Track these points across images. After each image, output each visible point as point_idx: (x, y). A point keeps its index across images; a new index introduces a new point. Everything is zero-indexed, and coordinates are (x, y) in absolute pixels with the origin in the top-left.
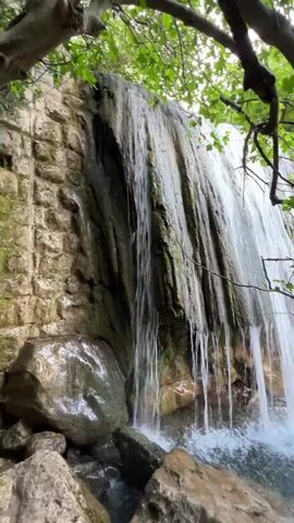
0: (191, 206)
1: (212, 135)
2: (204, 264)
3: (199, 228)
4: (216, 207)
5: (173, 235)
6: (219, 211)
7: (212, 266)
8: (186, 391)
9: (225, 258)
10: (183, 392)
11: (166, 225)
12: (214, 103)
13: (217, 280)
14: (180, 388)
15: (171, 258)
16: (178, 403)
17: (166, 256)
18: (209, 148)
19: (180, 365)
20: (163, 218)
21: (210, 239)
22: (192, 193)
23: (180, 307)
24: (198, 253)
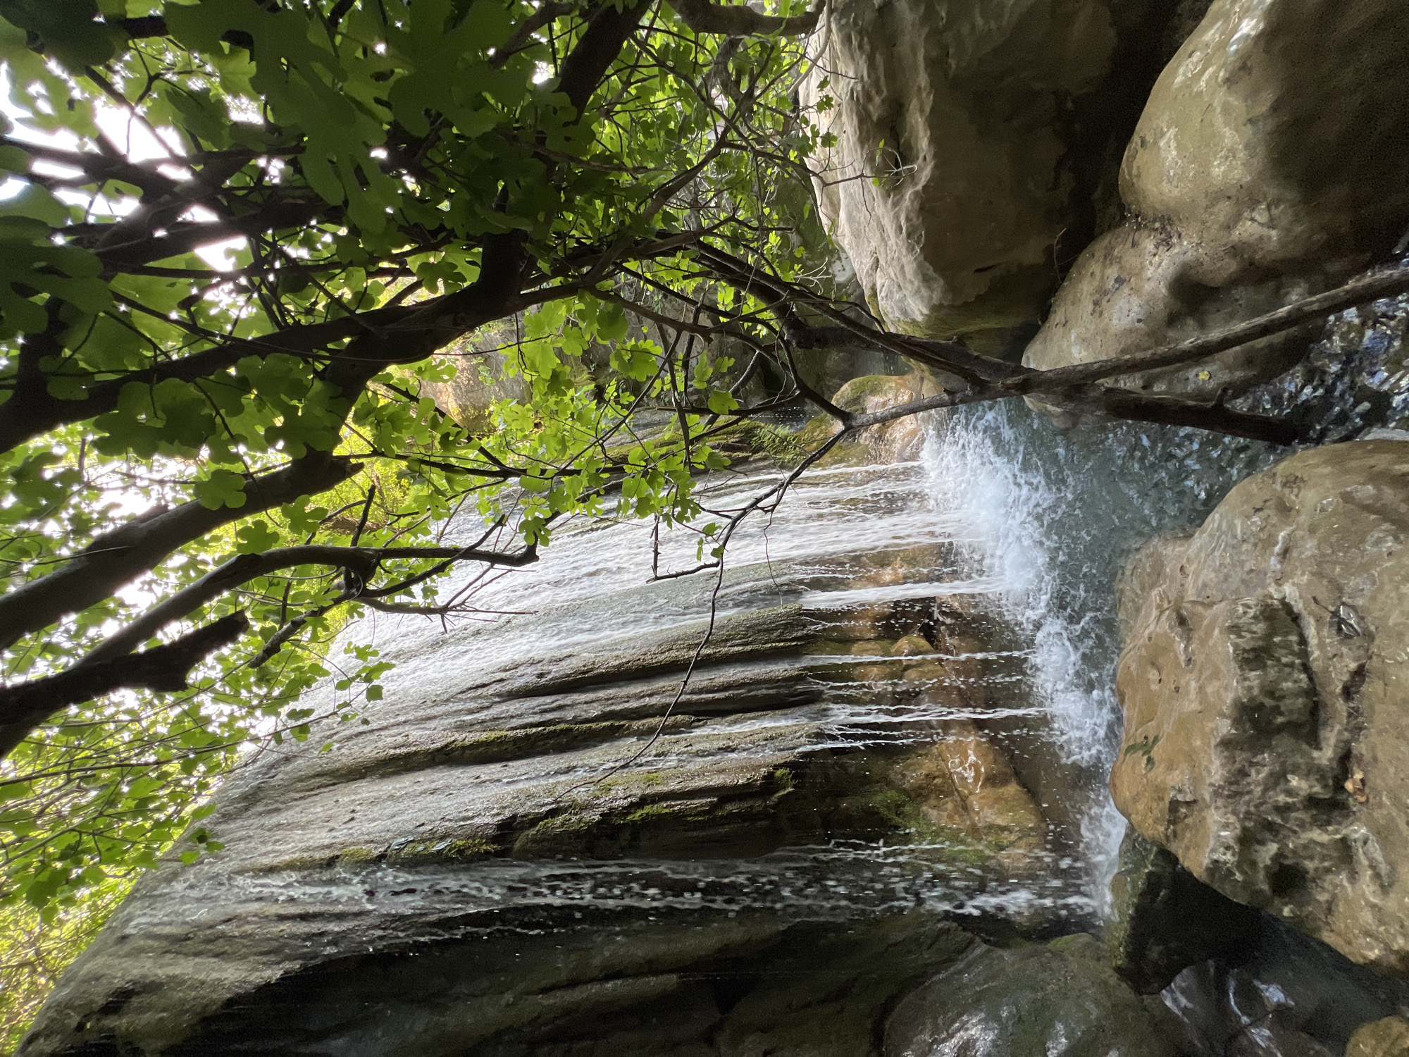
0: (516, 740)
1: (342, 686)
2: (661, 711)
3: (576, 721)
4: (527, 677)
5: (581, 795)
6: (538, 669)
7: (665, 690)
8: (972, 758)
9: (650, 660)
10: (975, 766)
11: (553, 813)
12: (265, 678)
13: (700, 679)
14: (970, 775)
15: (644, 801)
16: (1004, 782)
17: (637, 815)
18: (375, 693)
19: (915, 773)
20: (534, 821)
21: (601, 694)
22: (483, 736)
23: (770, 776)
24: (636, 725)
